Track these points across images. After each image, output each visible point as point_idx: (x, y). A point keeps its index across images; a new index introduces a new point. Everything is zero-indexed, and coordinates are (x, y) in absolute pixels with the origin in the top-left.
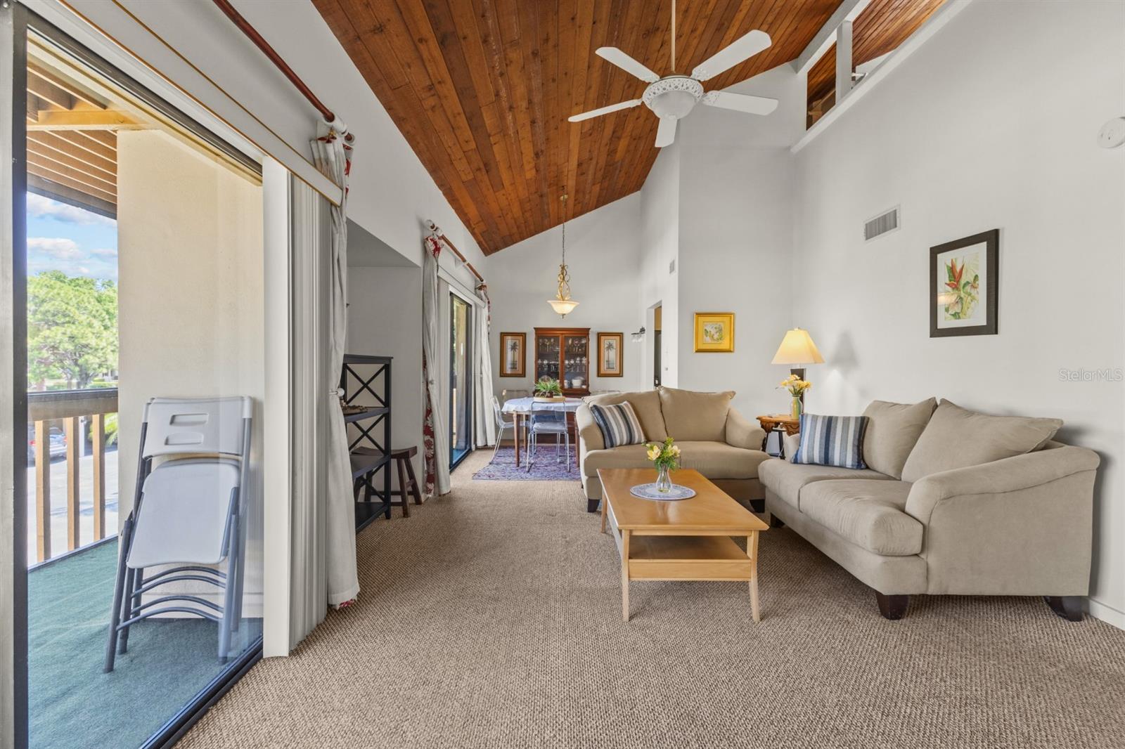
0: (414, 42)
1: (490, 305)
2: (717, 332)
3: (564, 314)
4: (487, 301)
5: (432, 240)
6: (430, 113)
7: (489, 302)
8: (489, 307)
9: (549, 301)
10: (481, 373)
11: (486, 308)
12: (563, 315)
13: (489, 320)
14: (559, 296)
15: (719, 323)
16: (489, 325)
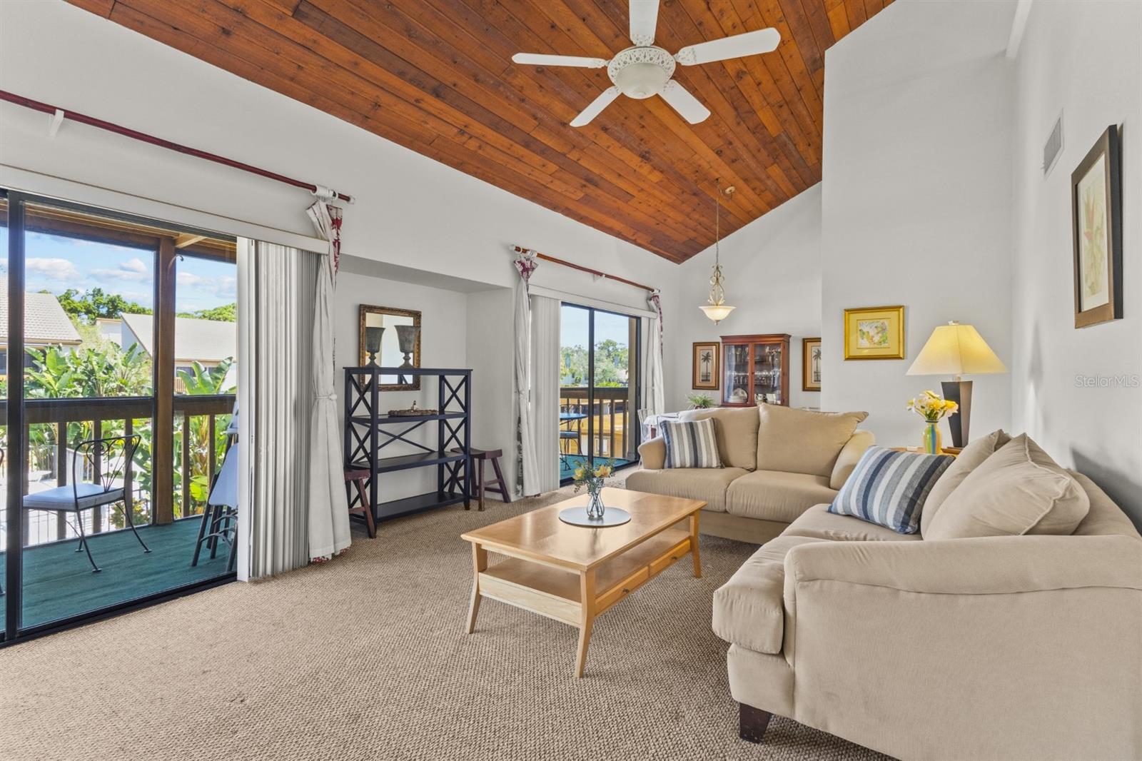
0: (412, 104)
1: (663, 315)
2: (878, 333)
3: (719, 321)
4: (659, 311)
5: (519, 262)
6: (480, 152)
7: (661, 313)
8: (661, 318)
9: (700, 307)
10: (653, 385)
11: (659, 319)
12: (717, 321)
13: (662, 330)
14: (712, 302)
15: (882, 321)
16: (662, 336)
